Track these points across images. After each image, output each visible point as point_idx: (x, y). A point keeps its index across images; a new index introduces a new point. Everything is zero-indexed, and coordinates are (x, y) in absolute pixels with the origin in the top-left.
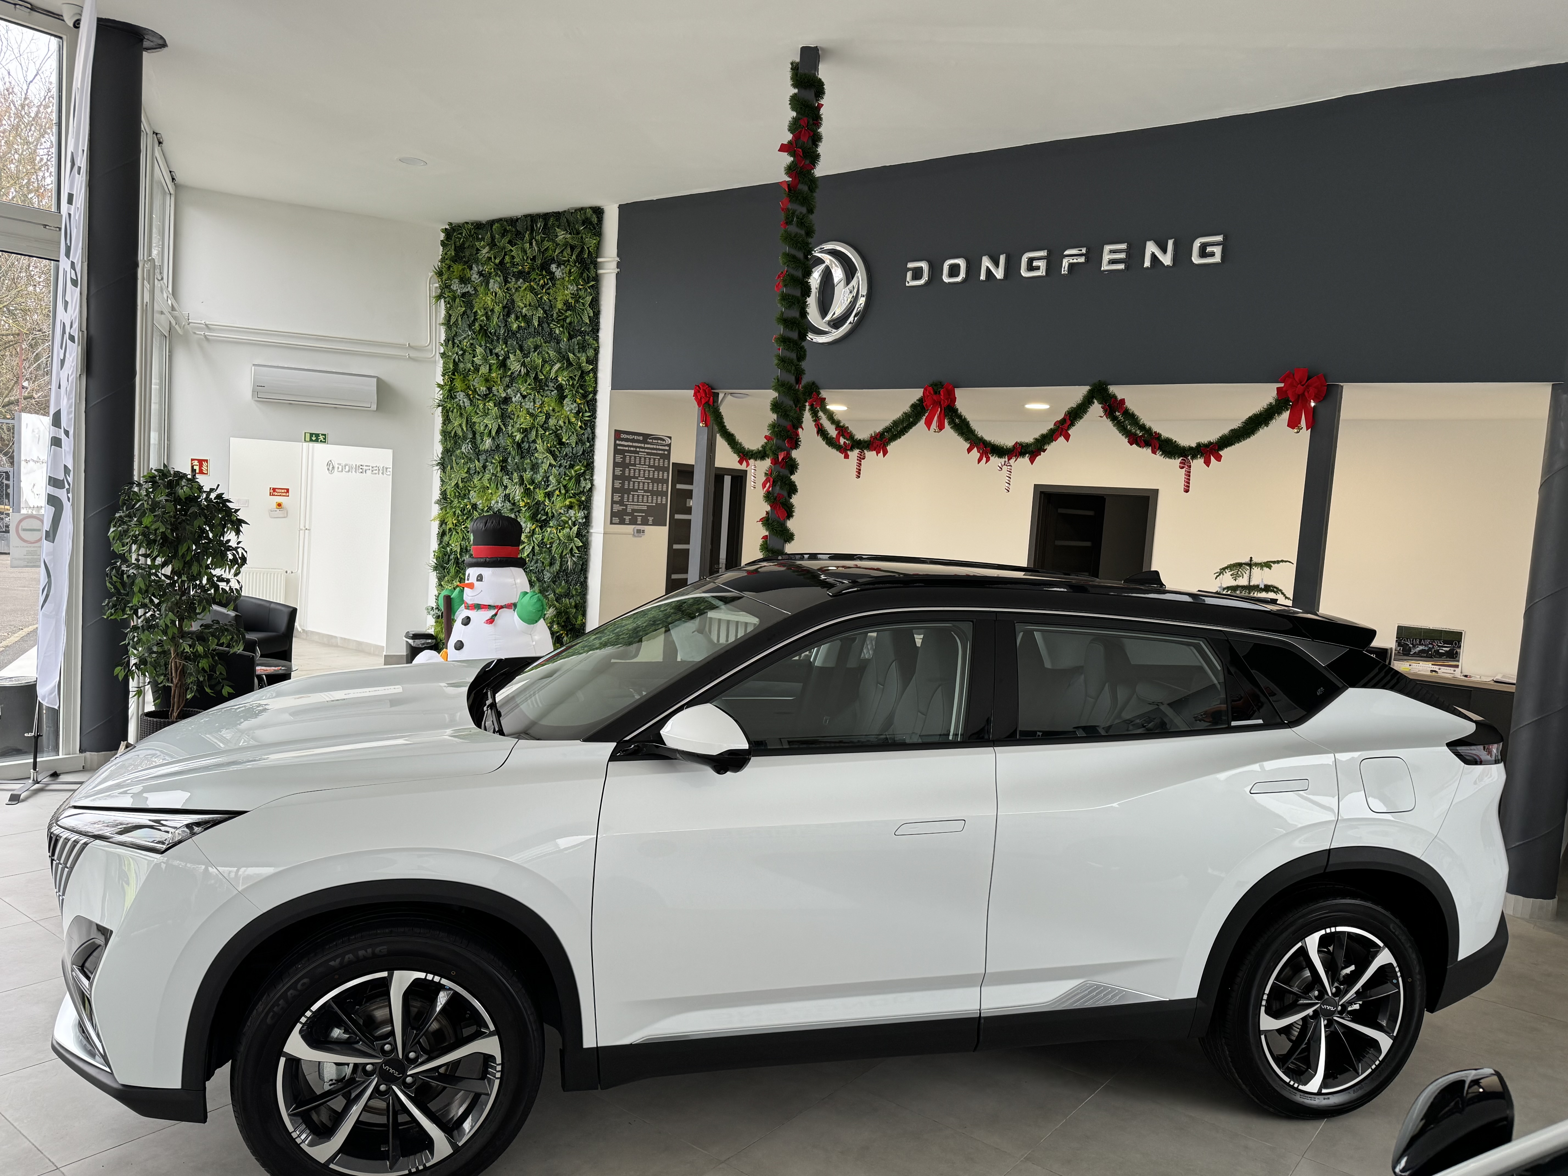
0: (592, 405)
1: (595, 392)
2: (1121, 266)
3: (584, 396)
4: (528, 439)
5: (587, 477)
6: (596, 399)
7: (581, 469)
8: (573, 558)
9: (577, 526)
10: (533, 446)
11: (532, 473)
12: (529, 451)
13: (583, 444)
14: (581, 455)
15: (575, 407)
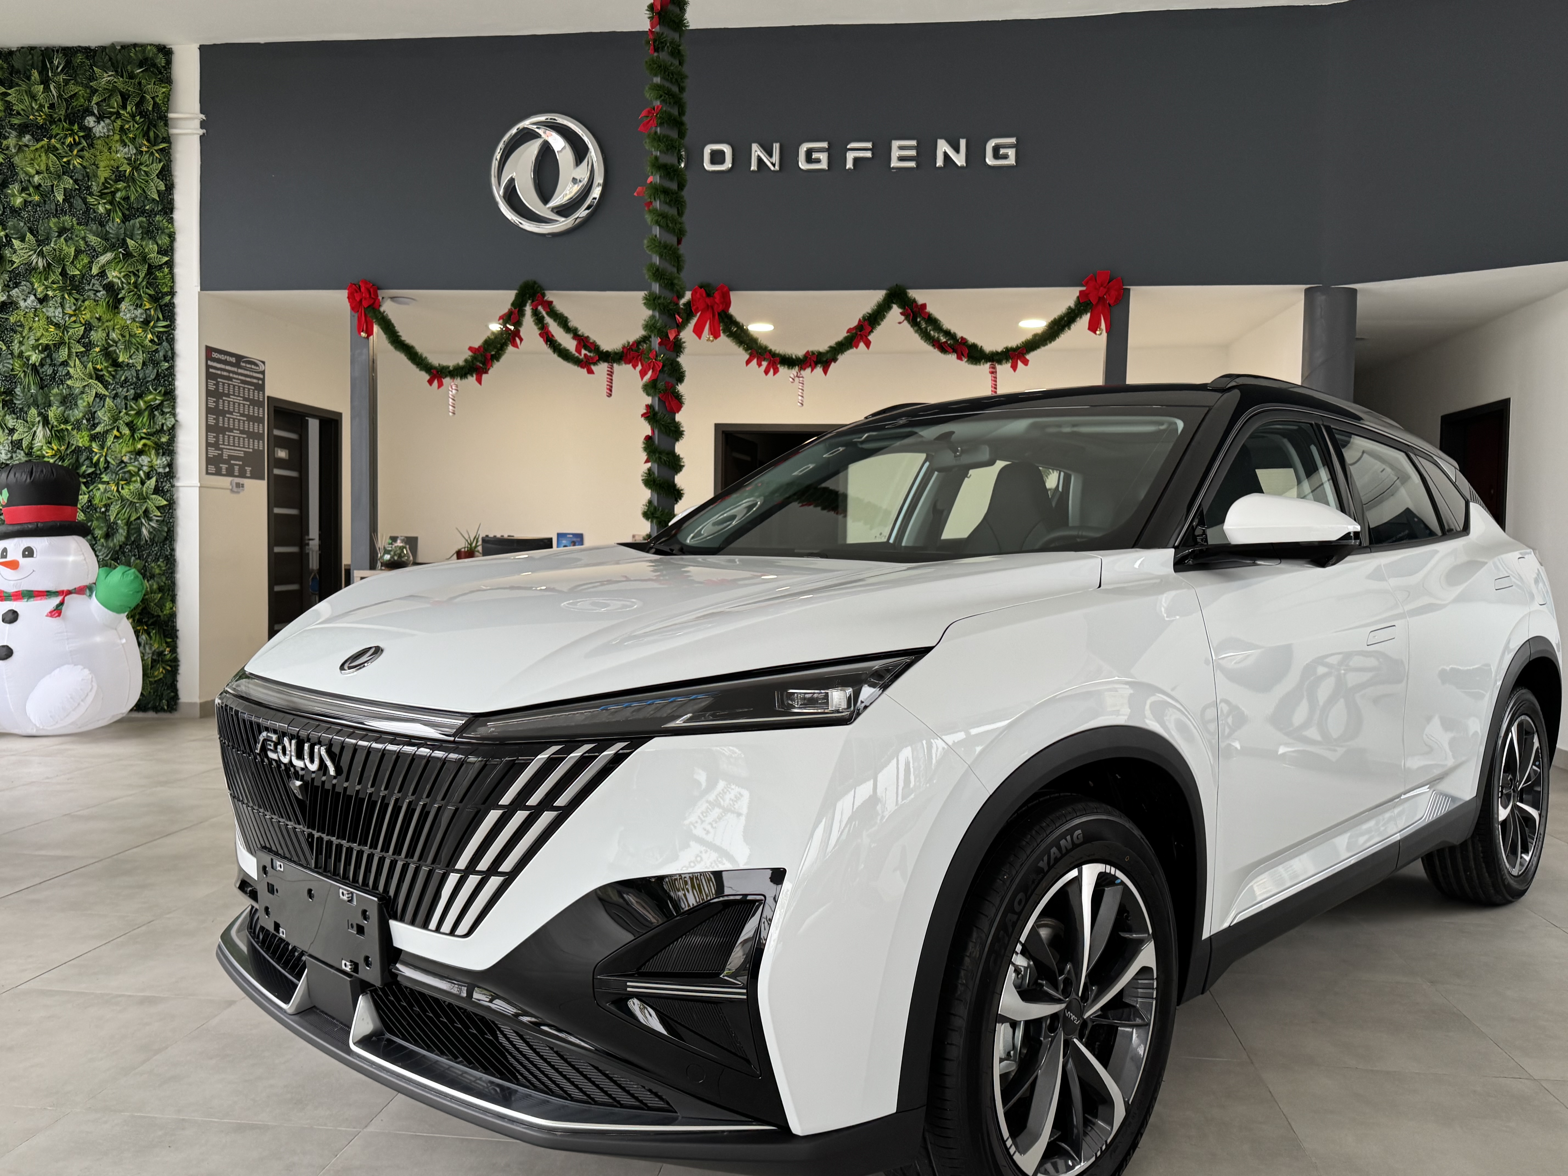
0: (168, 312)
1: (172, 293)
2: (912, 164)
3: (154, 299)
4: (52, 360)
5: (166, 410)
6: (174, 303)
7: (156, 399)
8: (151, 523)
9: (154, 479)
10: (62, 371)
11: (62, 408)
12: (54, 378)
13: (156, 364)
14: (154, 380)
15: (141, 314)
